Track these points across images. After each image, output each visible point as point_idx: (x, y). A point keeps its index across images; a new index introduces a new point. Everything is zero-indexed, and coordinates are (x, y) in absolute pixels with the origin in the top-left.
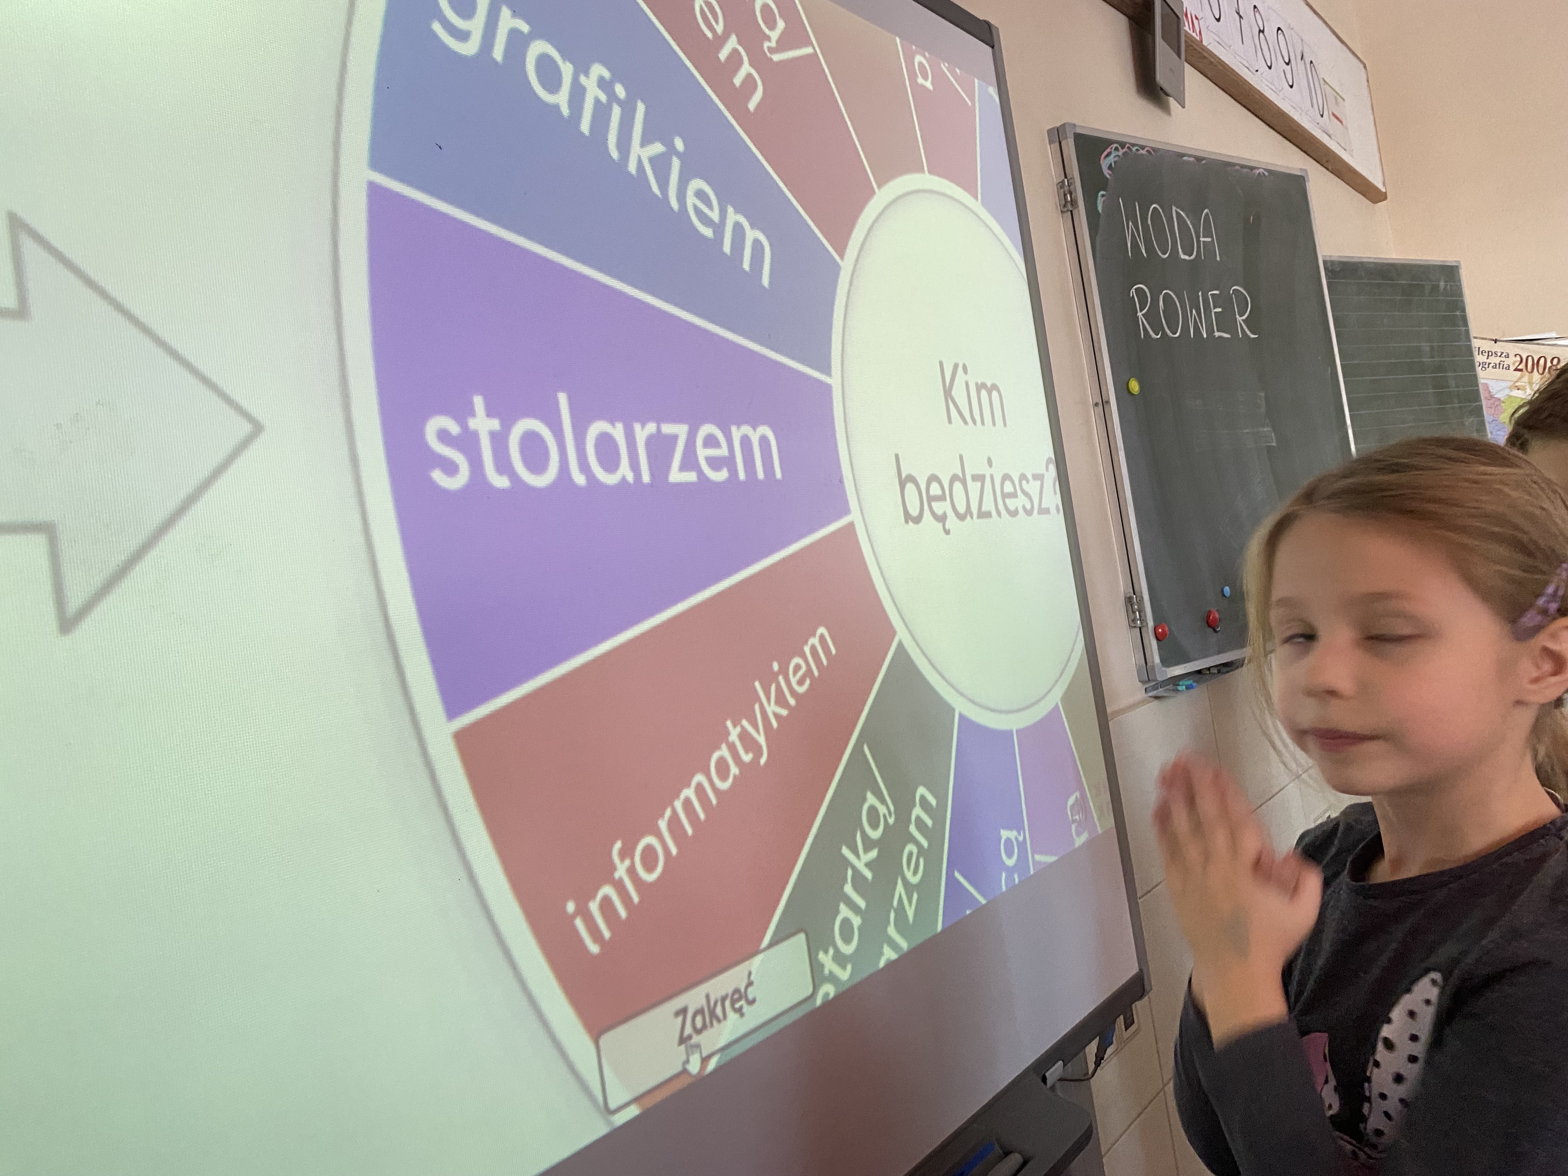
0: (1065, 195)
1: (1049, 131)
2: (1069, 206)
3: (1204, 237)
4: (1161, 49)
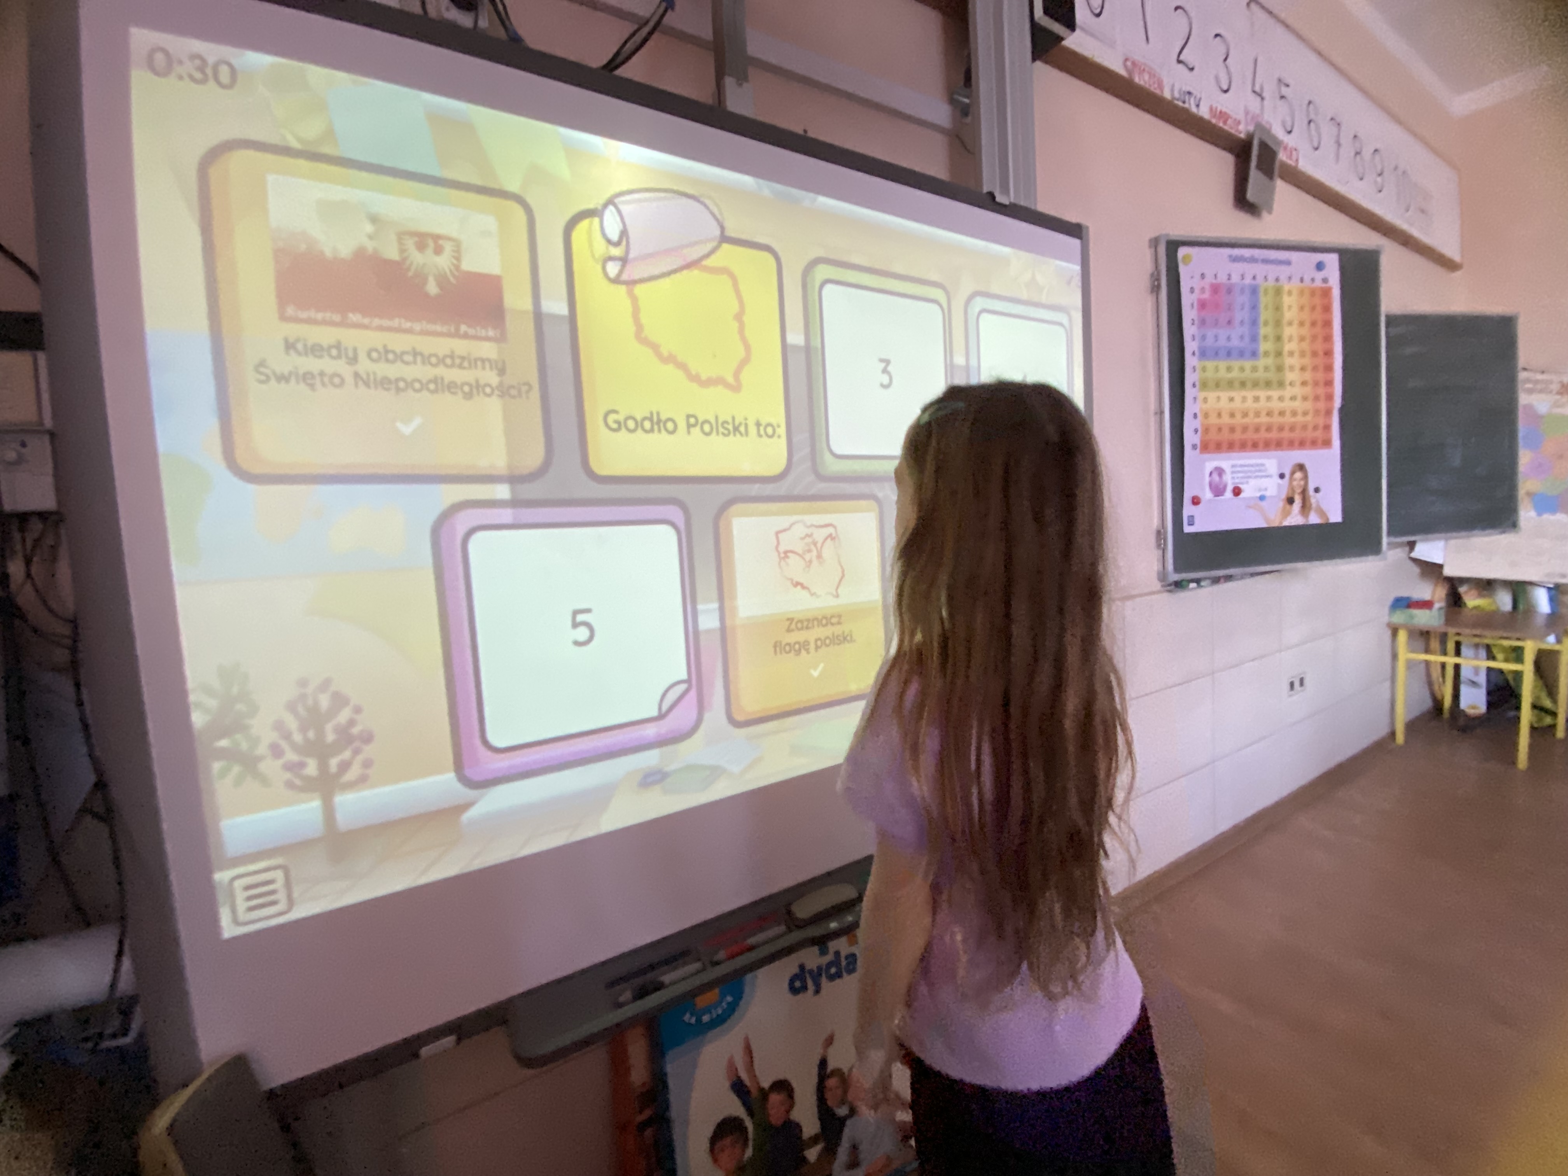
0: (1154, 282)
1: (1150, 241)
2: (1155, 289)
4: (1255, 175)
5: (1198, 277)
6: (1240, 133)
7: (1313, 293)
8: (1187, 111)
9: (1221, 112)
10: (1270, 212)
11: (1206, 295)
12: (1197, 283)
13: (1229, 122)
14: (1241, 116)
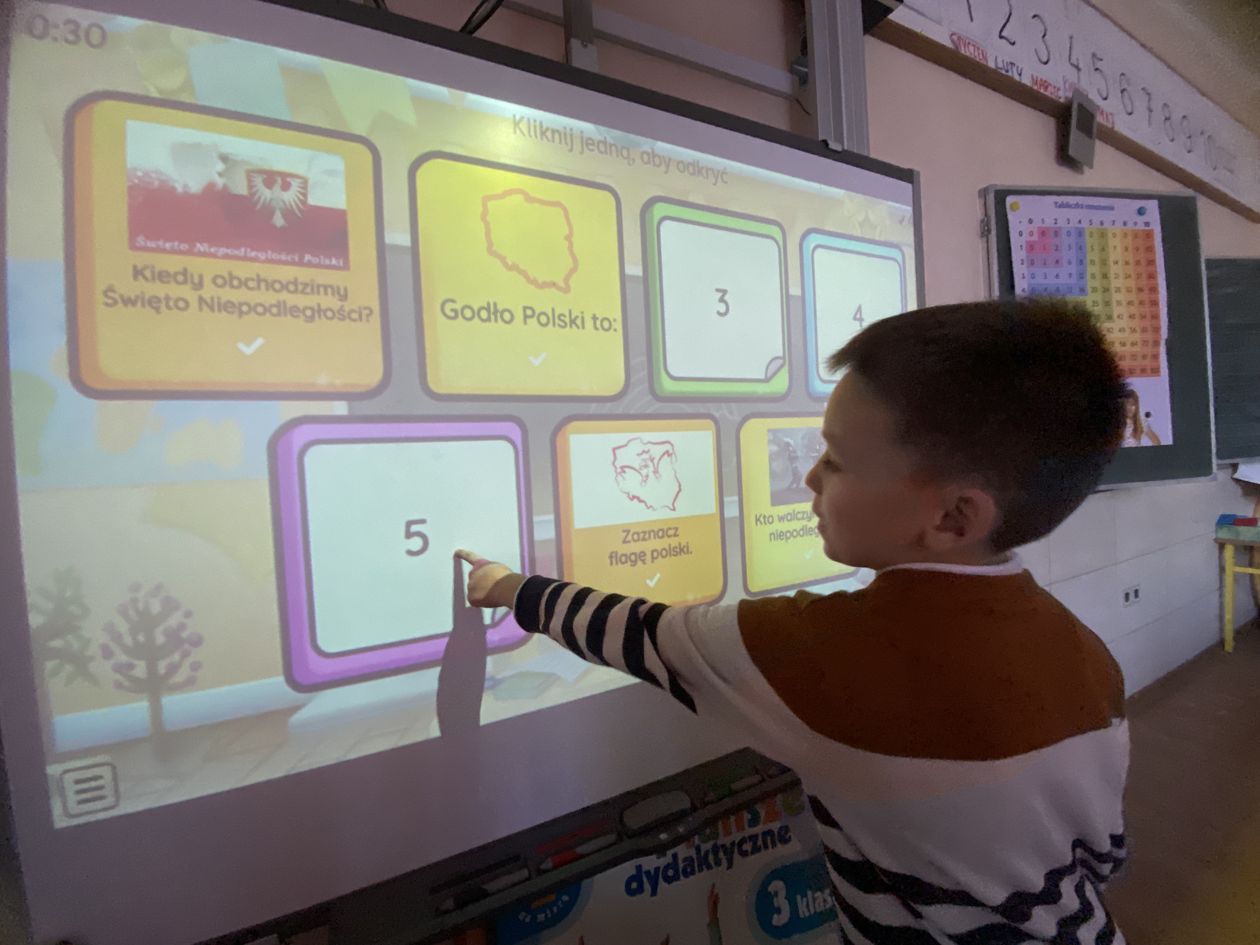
0: (984, 227)
1: (980, 191)
2: (986, 233)
4: (1075, 134)
5: (1026, 221)
6: (1060, 98)
7: (1136, 235)
8: (1011, 79)
9: (1041, 80)
10: (1091, 166)
11: (1035, 238)
12: (1025, 227)
13: (1049, 88)
14: (1061, 84)
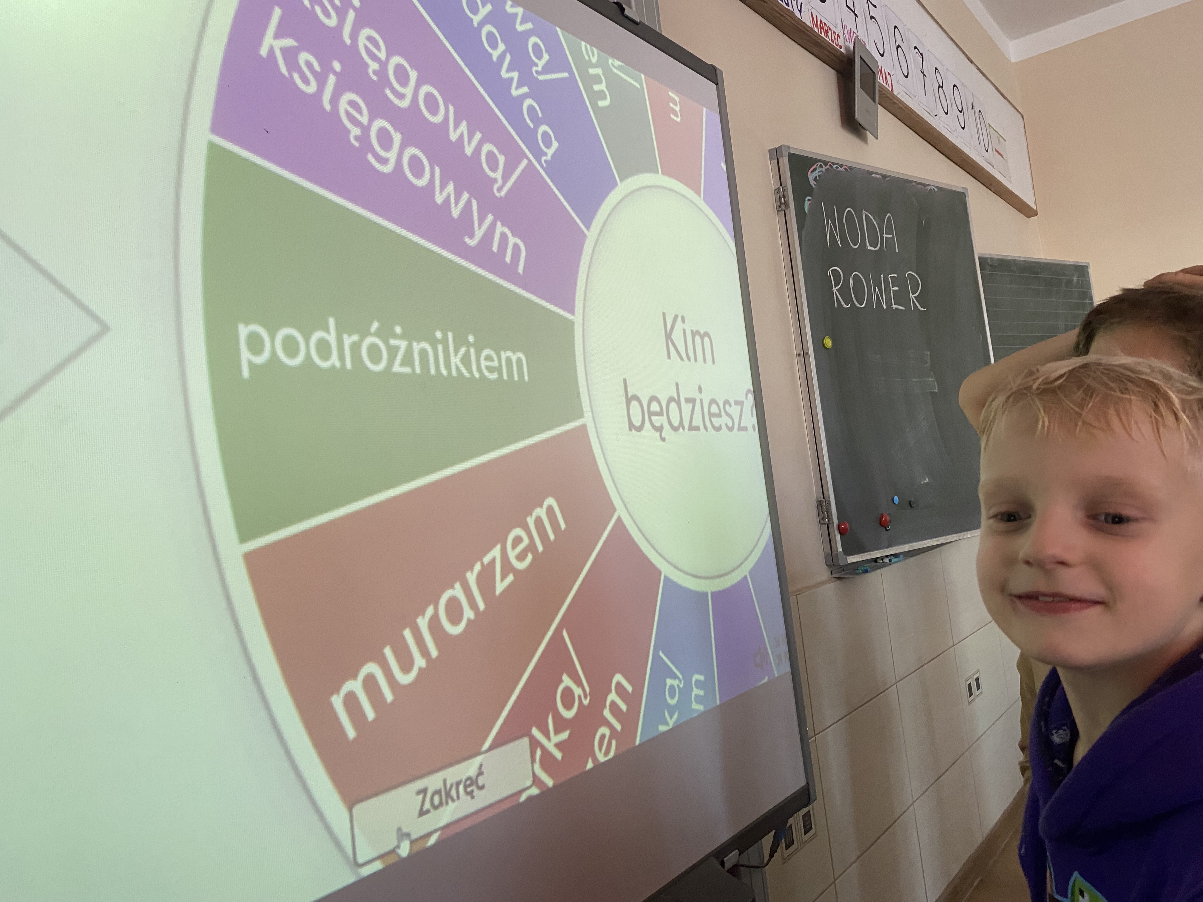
0: (780, 198)
1: (770, 151)
2: (783, 207)
3: (886, 234)
4: (859, 94)
6: (841, 47)
8: (792, 14)
9: (821, 22)
10: (875, 136)
13: (830, 34)
14: (838, 30)
